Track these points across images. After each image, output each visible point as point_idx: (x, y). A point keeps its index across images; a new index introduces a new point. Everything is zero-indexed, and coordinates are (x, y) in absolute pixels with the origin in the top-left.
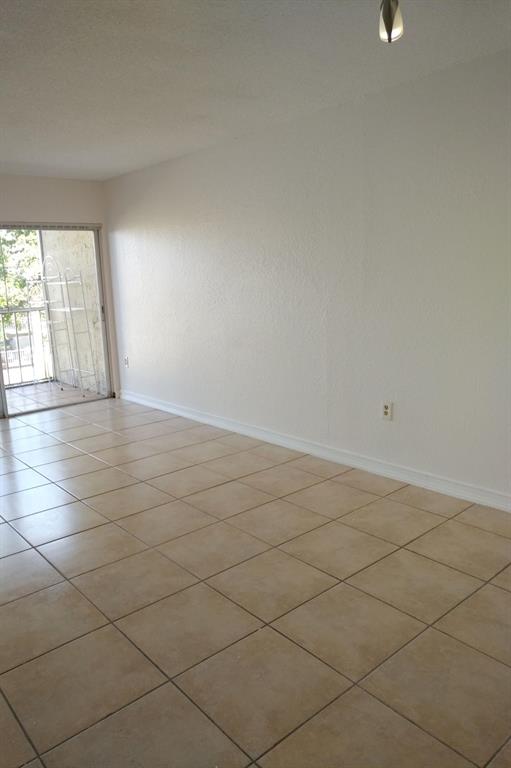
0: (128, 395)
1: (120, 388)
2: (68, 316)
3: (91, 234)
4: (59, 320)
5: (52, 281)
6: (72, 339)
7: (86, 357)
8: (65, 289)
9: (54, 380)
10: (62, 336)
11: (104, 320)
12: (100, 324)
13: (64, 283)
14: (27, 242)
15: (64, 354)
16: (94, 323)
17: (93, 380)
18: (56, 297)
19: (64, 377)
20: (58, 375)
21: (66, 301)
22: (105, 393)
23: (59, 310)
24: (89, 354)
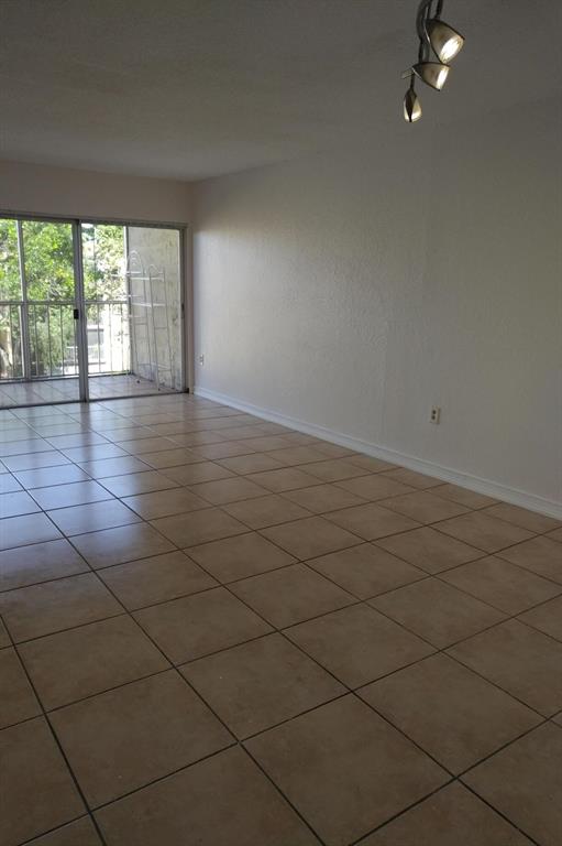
0: (202, 391)
1: (194, 384)
2: (150, 312)
3: (177, 233)
4: (140, 314)
5: (136, 275)
6: (151, 335)
7: (163, 352)
8: (148, 285)
9: (131, 373)
10: (142, 330)
11: (184, 317)
12: (179, 321)
13: (148, 279)
14: (107, 233)
15: (143, 348)
16: (174, 320)
17: (168, 375)
18: (138, 292)
19: (141, 371)
20: (135, 369)
21: (148, 298)
22: (180, 389)
23: (140, 305)
24: (167, 350)
